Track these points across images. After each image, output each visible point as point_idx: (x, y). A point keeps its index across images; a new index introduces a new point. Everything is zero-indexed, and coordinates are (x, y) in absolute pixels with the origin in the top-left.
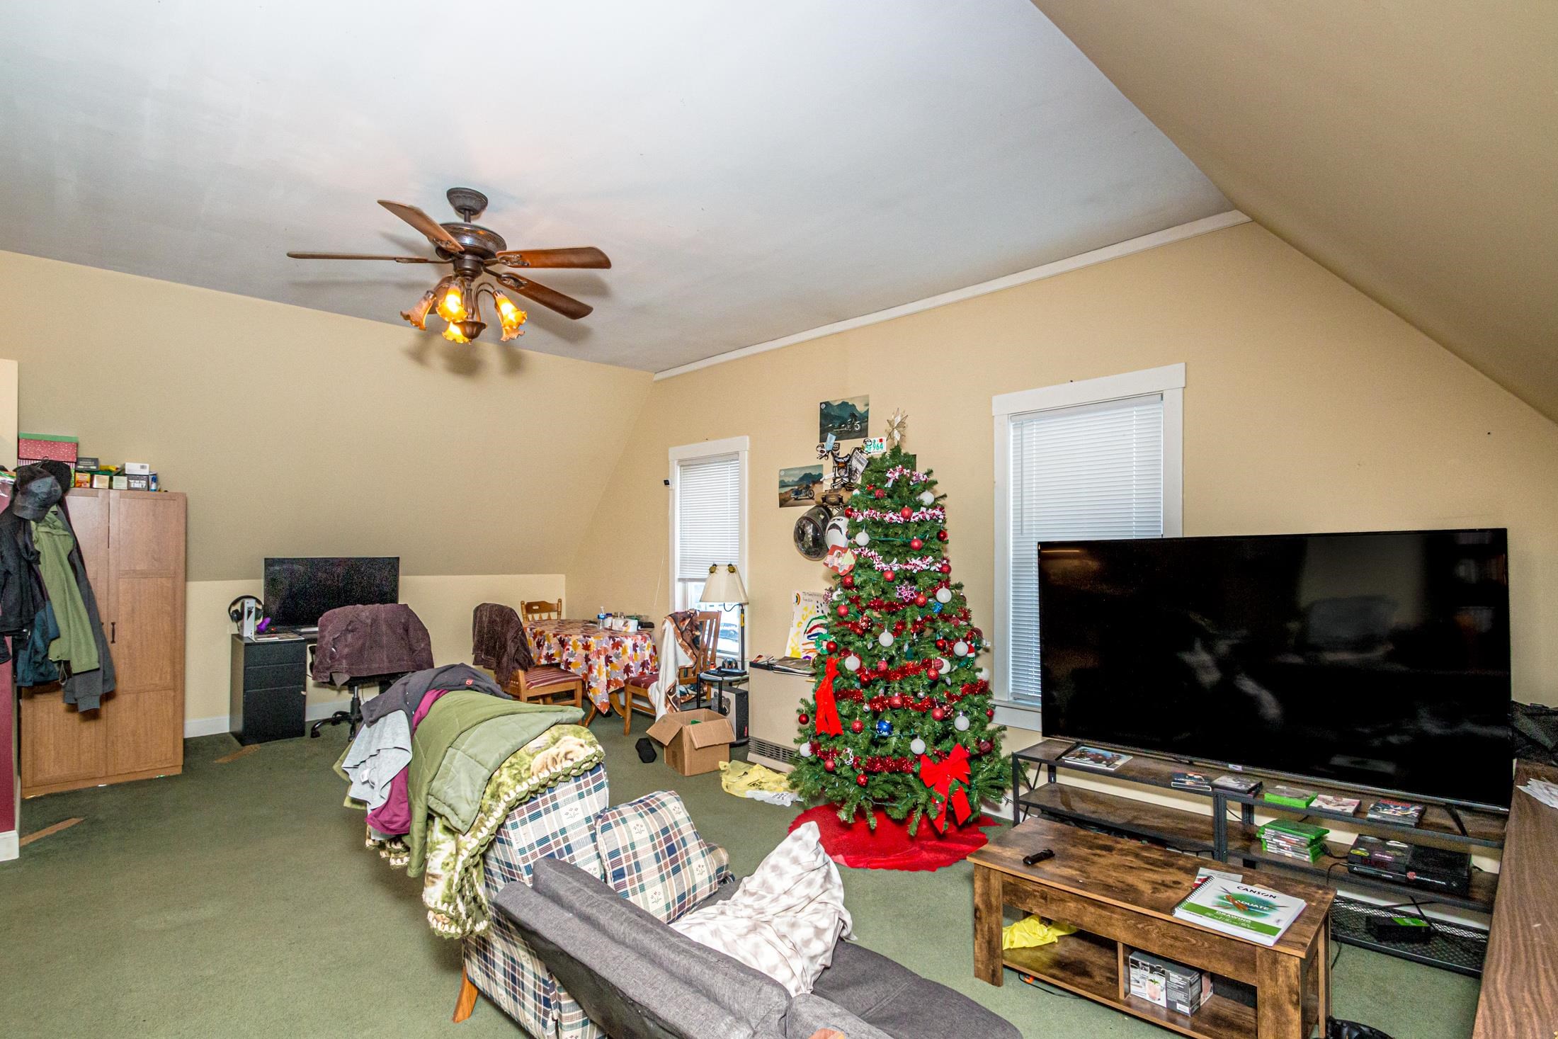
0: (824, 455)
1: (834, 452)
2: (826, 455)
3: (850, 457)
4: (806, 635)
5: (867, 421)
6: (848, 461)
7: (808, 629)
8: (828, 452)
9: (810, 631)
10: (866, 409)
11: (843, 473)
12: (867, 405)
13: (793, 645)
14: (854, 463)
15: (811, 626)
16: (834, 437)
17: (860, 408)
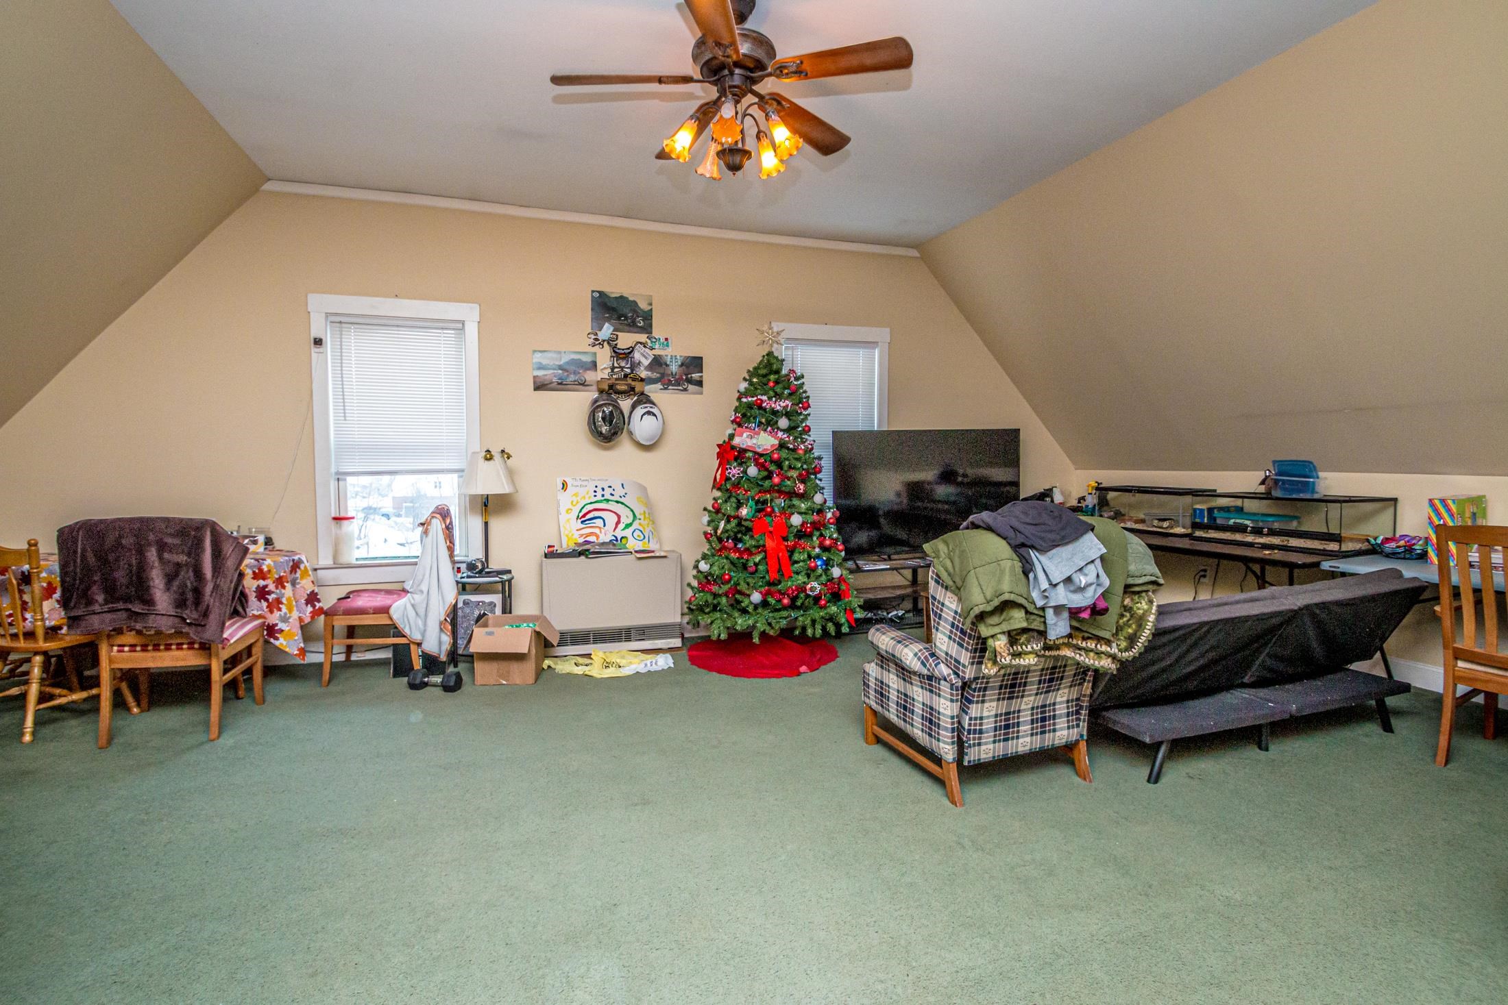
0: (597, 342)
1: (611, 342)
2: (600, 344)
3: (632, 349)
4: (579, 521)
5: (651, 319)
6: (630, 353)
7: (581, 515)
8: (604, 341)
9: (584, 516)
10: (649, 308)
11: (623, 364)
12: (651, 304)
13: (566, 533)
14: (637, 356)
15: (584, 511)
16: (612, 328)
17: (643, 305)
